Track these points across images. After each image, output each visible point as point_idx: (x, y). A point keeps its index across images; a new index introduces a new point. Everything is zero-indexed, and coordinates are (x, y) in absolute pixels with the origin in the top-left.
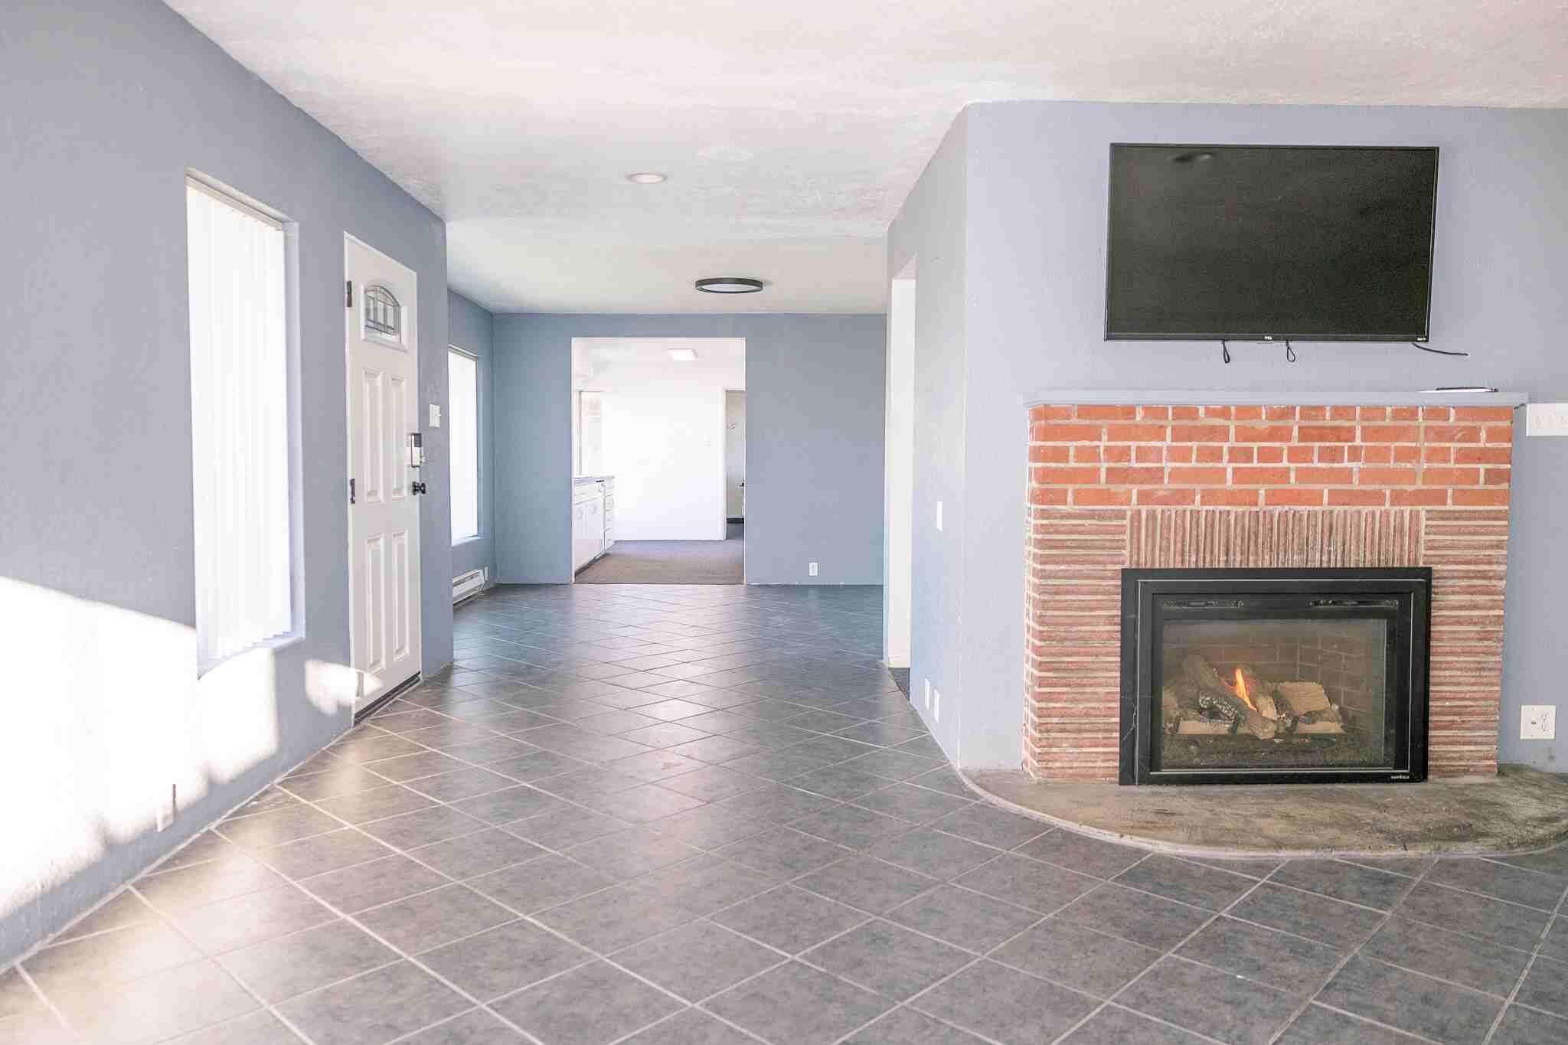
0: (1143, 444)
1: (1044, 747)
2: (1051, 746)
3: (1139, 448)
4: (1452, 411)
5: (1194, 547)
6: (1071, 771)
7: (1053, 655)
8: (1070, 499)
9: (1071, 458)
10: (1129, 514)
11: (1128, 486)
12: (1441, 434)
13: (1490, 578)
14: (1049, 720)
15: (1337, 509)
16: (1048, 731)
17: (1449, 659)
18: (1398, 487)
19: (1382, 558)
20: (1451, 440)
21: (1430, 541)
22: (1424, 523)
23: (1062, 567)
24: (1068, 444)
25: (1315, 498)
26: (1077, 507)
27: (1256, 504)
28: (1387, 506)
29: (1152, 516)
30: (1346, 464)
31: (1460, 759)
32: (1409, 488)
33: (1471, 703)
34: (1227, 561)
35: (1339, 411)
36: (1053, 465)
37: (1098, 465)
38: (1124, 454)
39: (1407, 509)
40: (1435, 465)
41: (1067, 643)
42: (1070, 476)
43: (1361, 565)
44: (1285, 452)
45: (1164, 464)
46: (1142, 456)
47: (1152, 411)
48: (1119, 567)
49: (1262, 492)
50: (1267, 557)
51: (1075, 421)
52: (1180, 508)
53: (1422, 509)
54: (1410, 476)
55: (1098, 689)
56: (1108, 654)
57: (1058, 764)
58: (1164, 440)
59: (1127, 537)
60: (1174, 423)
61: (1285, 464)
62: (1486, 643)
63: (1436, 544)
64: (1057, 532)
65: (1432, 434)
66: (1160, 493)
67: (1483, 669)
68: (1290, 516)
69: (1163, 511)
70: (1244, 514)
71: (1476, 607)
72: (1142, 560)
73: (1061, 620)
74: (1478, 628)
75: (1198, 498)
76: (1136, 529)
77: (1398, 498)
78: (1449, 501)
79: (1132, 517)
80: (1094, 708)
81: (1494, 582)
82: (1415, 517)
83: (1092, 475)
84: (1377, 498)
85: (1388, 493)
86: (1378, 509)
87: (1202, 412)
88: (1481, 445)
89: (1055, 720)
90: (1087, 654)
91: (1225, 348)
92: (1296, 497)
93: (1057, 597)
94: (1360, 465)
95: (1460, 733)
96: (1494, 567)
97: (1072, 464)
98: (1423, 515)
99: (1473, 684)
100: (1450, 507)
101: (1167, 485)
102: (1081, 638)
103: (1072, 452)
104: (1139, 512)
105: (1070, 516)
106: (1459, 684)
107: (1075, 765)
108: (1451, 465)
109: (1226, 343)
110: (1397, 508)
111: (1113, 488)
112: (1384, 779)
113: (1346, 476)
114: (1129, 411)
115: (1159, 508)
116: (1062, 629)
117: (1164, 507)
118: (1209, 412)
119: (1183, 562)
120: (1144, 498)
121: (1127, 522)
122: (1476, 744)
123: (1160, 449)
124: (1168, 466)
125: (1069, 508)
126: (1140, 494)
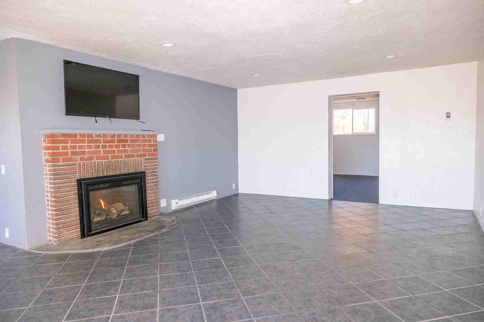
0: (80, 144)
1: (58, 234)
2: (60, 233)
3: (79, 145)
4: (146, 136)
5: (95, 171)
6: (66, 239)
7: (59, 206)
8: (61, 161)
9: (60, 149)
10: (77, 164)
11: (77, 156)
12: (145, 141)
13: (155, 172)
14: (59, 226)
15: (126, 159)
16: (59, 229)
17: (150, 191)
18: (138, 153)
19: (136, 170)
20: (146, 142)
21: (145, 165)
22: (143, 161)
23: (60, 181)
24: (59, 145)
25: (121, 157)
26: (63, 163)
27: (109, 159)
28: (136, 158)
29: (84, 164)
30: (127, 148)
31: (153, 213)
32: (140, 153)
33: (154, 201)
34: (103, 174)
35: (125, 136)
36: (55, 151)
37: (68, 151)
38: (75, 147)
39: (140, 158)
40: (144, 148)
41: (63, 202)
42: (60, 154)
43: (132, 172)
44: (114, 146)
45: (86, 150)
46: (80, 147)
47: (82, 135)
48: (76, 179)
49: (110, 156)
50: (112, 172)
51: (61, 138)
52: (91, 161)
53: (142, 158)
54: (139, 151)
55: (73, 214)
56: (75, 204)
57: (63, 238)
58: (85, 143)
59: (77, 170)
60: (88, 139)
61: (114, 149)
62: (156, 187)
63: (145, 166)
64: (58, 171)
65: (143, 141)
66: (85, 157)
67: (155, 193)
68: (116, 162)
69: (86, 163)
70: (106, 161)
71: (153, 179)
72: (82, 176)
73: (60, 196)
74: (154, 184)
75: (95, 158)
76: (79, 168)
77: (138, 156)
78: (147, 156)
79: (78, 164)
80: (72, 219)
81: (156, 173)
82: (141, 160)
83: (67, 154)
84: (133, 156)
85: (136, 155)
86: (134, 159)
87: (94, 136)
88: (152, 143)
89: (61, 225)
90: (69, 205)
91: (96, 119)
92: (117, 157)
93: (59, 190)
94: (130, 148)
95: (153, 208)
96: (156, 170)
97: (61, 151)
98: (143, 159)
99: (154, 196)
100: (147, 157)
101: (87, 155)
102: (67, 200)
103: (60, 147)
104: (80, 163)
105: (61, 166)
106: (151, 197)
107: (68, 237)
108: (147, 148)
109: (96, 118)
110: (137, 158)
111: (73, 157)
112: (140, 221)
113: (127, 151)
114: (76, 136)
115: (85, 162)
116: (61, 199)
117: (87, 161)
118: (97, 136)
119: (92, 175)
120: (81, 159)
121: (77, 166)
122: (155, 209)
123: (84, 146)
124: (87, 150)
125: (61, 163)
126: (80, 158)
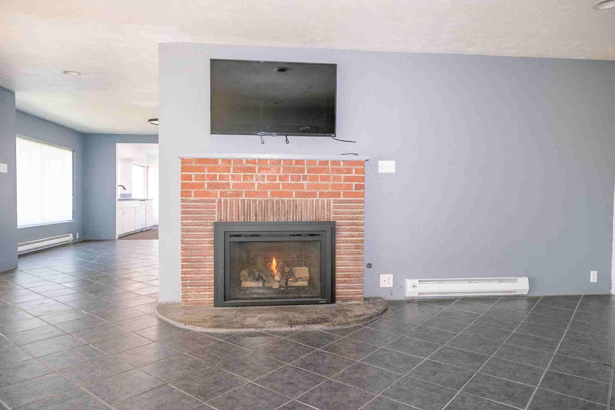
0: (222, 174)
1: (185, 292)
2: (187, 292)
3: (220, 175)
4: (342, 162)
5: (243, 213)
6: (195, 302)
7: (186, 256)
8: (193, 195)
9: (193, 179)
10: (217, 201)
11: (216, 190)
12: (339, 171)
13: (358, 225)
14: (186, 282)
15: (299, 199)
16: (186, 286)
17: (344, 256)
18: (321, 191)
19: (317, 218)
20: (341, 173)
21: (335, 211)
22: (332, 204)
23: (190, 221)
24: (192, 173)
25: (290, 195)
26: (196, 198)
27: (267, 197)
28: (318, 198)
29: (226, 201)
30: (301, 182)
31: (349, 294)
32: (327, 191)
33: (353, 273)
34: (256, 219)
35: (298, 162)
36: (186, 182)
37: (204, 182)
38: (214, 177)
39: (326, 199)
40: (336, 183)
41: (193, 252)
42: (192, 186)
43: (309, 220)
44: (278, 177)
45: (230, 181)
46: (221, 177)
47: (225, 161)
48: (213, 221)
49: (269, 192)
50: (272, 217)
51: (193, 164)
52: (237, 198)
53: (332, 200)
54: (327, 186)
55: (207, 269)
56: (210, 255)
57: (190, 299)
58: (230, 172)
59: (216, 210)
60: (233, 166)
61: (278, 182)
62: (358, 250)
63: (337, 213)
64: (188, 208)
65: (334, 171)
66: (229, 192)
67: (357, 260)
68: (280, 202)
69: (230, 200)
70: (262, 200)
71: (352, 236)
72: (222, 218)
73: (190, 242)
74: (354, 245)
75: (244, 195)
76: (220, 207)
77: (322, 195)
78: (342, 196)
79: (218, 202)
80: (204, 277)
81: (360, 227)
82: (329, 203)
83: (202, 186)
84: (313, 195)
85: (318, 193)
86: (314, 199)
87: (244, 162)
88: (353, 175)
89: (189, 282)
90: (201, 255)
91: (262, 138)
92: (281, 194)
93: (189, 233)
94: (307, 182)
95: (349, 285)
96: (360, 221)
97: (193, 181)
98: (332, 201)
99: (353, 266)
100: (342, 198)
101: (231, 189)
102: (199, 249)
103: (193, 177)
104: (221, 200)
105: (193, 201)
106: (348, 266)
107: (197, 299)
108: (342, 183)
110: (321, 199)
111: (210, 191)
112: (317, 303)
113: (302, 186)
114: (215, 161)
115: (228, 199)
116: (190, 246)
117: (231, 198)
118: (247, 161)
119: (239, 219)
120: (222, 194)
121: (216, 204)
122: (355, 289)
123: (228, 176)
124: (231, 182)
125: (192, 198)
126: (221, 193)
